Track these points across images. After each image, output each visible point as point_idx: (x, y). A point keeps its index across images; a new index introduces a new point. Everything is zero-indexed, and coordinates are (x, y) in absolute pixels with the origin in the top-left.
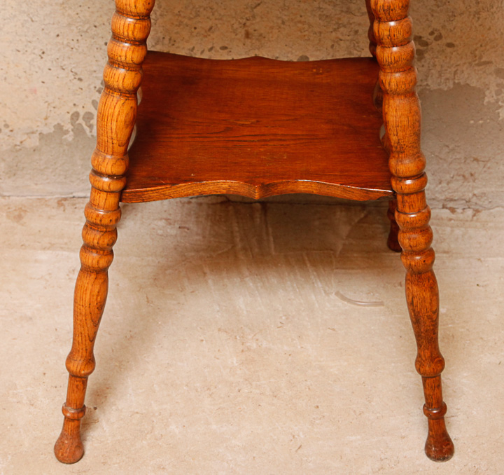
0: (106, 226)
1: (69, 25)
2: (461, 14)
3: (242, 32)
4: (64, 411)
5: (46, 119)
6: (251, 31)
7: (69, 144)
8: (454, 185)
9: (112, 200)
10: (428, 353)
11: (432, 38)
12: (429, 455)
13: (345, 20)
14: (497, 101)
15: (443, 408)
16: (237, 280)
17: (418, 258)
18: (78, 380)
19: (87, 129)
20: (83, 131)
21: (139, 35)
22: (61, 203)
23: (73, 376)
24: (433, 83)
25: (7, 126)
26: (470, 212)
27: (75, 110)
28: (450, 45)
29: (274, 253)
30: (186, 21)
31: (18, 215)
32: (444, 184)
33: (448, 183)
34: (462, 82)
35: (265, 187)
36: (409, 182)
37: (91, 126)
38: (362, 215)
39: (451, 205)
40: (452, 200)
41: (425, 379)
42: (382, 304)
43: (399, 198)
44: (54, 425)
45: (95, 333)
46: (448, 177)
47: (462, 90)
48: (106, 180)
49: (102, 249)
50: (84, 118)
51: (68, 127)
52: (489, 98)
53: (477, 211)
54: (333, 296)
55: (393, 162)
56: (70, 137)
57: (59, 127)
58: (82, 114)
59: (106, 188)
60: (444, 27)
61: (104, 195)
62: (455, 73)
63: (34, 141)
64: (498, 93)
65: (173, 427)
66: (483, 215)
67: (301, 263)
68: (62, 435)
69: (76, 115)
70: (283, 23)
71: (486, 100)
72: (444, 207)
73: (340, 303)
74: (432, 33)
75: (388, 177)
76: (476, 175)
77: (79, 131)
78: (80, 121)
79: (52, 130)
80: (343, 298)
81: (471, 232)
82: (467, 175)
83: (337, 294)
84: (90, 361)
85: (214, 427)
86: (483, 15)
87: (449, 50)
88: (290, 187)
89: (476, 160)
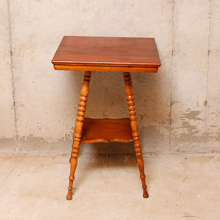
0: (77, 148)
1: (66, 114)
2: (150, 110)
3: (103, 115)
4: (68, 188)
5: (60, 136)
6: (105, 114)
7: (65, 142)
8: (151, 149)
9: (78, 143)
10: (142, 174)
11: (144, 115)
12: (144, 197)
13: (125, 112)
14: (159, 129)
15: (146, 187)
16: (103, 169)
17: (139, 153)
18: (71, 181)
19: (69, 138)
20: (68, 139)
21: (84, 110)
22: (63, 155)
23: (70, 180)
24: (145, 125)
25: (51, 138)
26: (155, 155)
27: (66, 133)
28: (148, 117)
29: (111, 164)
30: (91, 113)
31: (54, 158)
32: (149, 149)
33: (150, 148)
34: (151, 125)
35: (108, 140)
36: (136, 138)
37: (70, 137)
38: (131, 156)
39: (151, 154)
40: (151, 152)
41: (142, 180)
42: (135, 172)
43: (135, 141)
44: (66, 192)
45: (75, 171)
46: (150, 147)
47: (151, 127)
48: (77, 139)
49: (76, 153)
51: (65, 137)
52: (157, 128)
53: (157, 155)
54: (124, 171)
55: (133, 134)
56: (65, 140)
57: (63, 138)
58: (68, 134)
59: (77, 140)
60: (146, 113)
61: (77, 142)
62: (150, 123)
63: (57, 141)
64: (159, 127)
65: (90, 194)
66: (158, 156)
67: (117, 166)
68: (68, 194)
69: (66, 135)
70: (112, 113)
71: (157, 129)
72: (149, 154)
73: (126, 173)
74: (144, 114)
75: (132, 137)
76: (156, 146)
77: (67, 138)
78: (67, 136)
79: (61, 138)
80: (127, 172)
81: (155, 159)
82: (154, 146)
83: (125, 171)
84: (74, 177)
85: (99, 194)
86: (155, 110)
87: (148, 118)
88: (113, 140)
89: (156, 143)
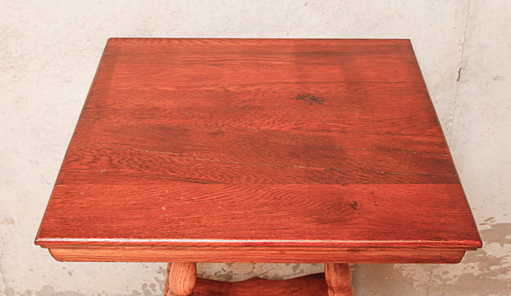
5: (127, 287)
19: (153, 292)
20: (150, 293)
25: (104, 292)
27: (144, 283)
37: (155, 290)
50: (150, 286)
51: (141, 291)
57: (135, 292)
58: (149, 284)
69: (146, 285)
77: (147, 293)
78: (148, 288)
79: (131, 293)
